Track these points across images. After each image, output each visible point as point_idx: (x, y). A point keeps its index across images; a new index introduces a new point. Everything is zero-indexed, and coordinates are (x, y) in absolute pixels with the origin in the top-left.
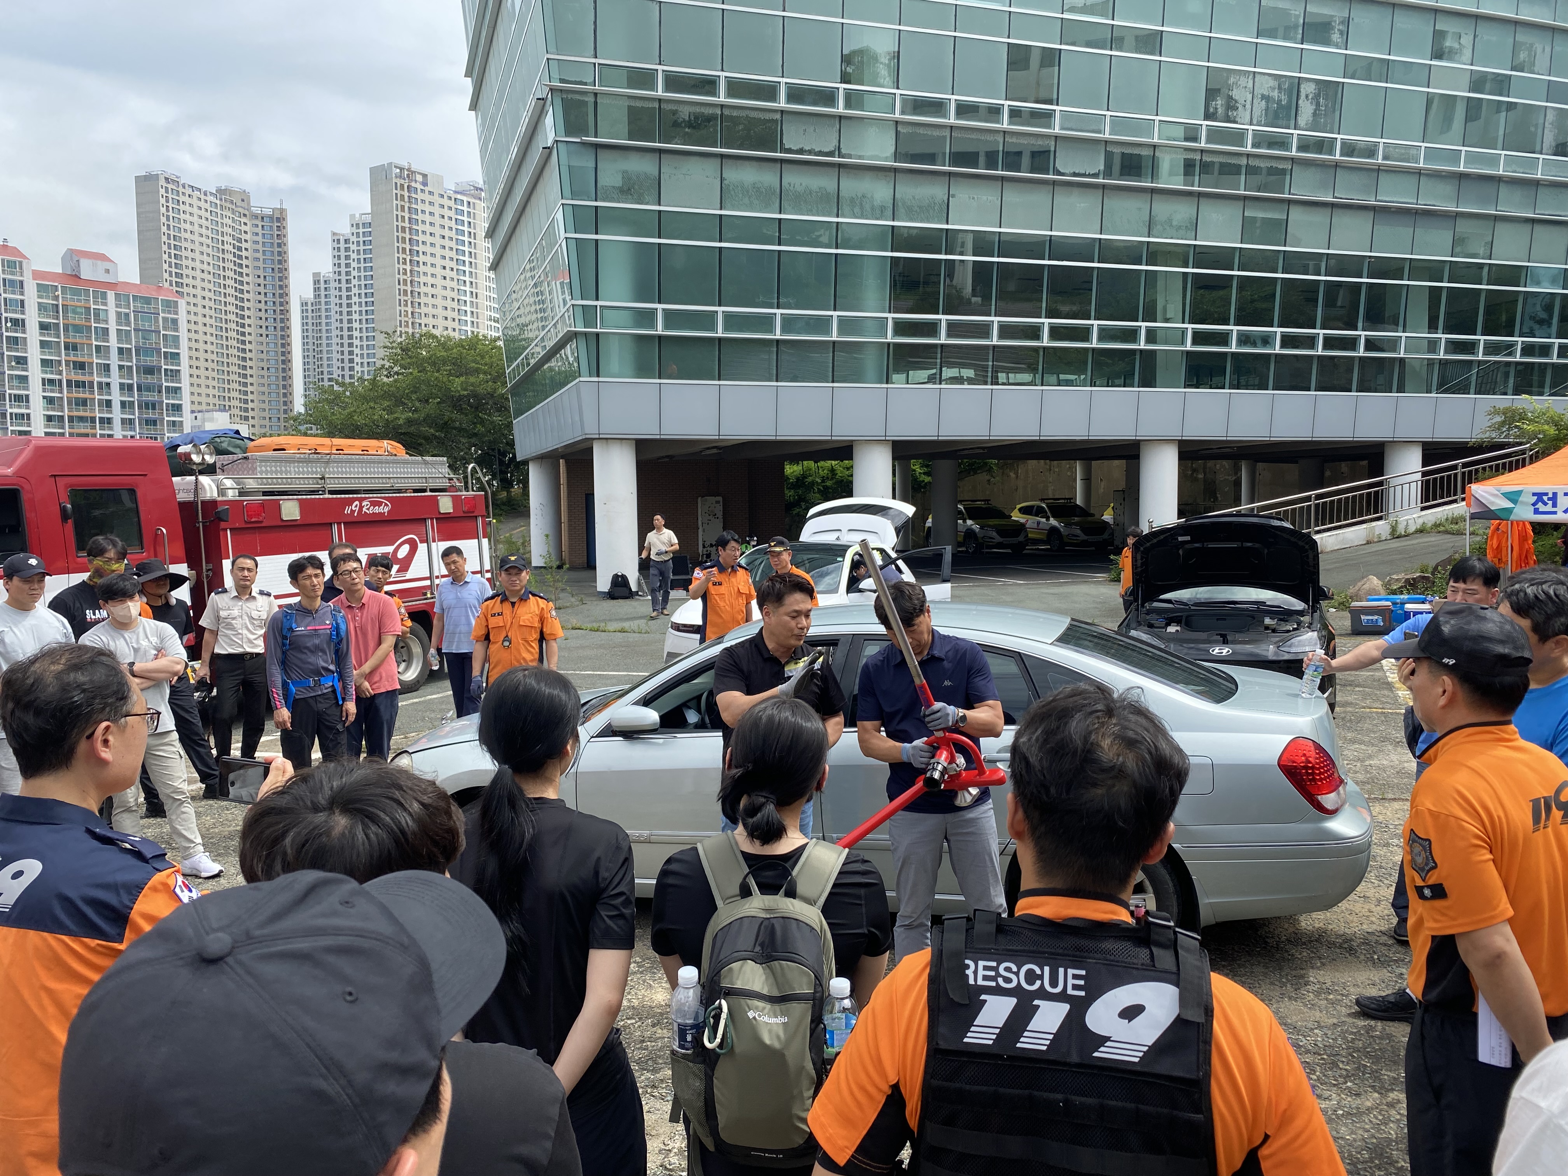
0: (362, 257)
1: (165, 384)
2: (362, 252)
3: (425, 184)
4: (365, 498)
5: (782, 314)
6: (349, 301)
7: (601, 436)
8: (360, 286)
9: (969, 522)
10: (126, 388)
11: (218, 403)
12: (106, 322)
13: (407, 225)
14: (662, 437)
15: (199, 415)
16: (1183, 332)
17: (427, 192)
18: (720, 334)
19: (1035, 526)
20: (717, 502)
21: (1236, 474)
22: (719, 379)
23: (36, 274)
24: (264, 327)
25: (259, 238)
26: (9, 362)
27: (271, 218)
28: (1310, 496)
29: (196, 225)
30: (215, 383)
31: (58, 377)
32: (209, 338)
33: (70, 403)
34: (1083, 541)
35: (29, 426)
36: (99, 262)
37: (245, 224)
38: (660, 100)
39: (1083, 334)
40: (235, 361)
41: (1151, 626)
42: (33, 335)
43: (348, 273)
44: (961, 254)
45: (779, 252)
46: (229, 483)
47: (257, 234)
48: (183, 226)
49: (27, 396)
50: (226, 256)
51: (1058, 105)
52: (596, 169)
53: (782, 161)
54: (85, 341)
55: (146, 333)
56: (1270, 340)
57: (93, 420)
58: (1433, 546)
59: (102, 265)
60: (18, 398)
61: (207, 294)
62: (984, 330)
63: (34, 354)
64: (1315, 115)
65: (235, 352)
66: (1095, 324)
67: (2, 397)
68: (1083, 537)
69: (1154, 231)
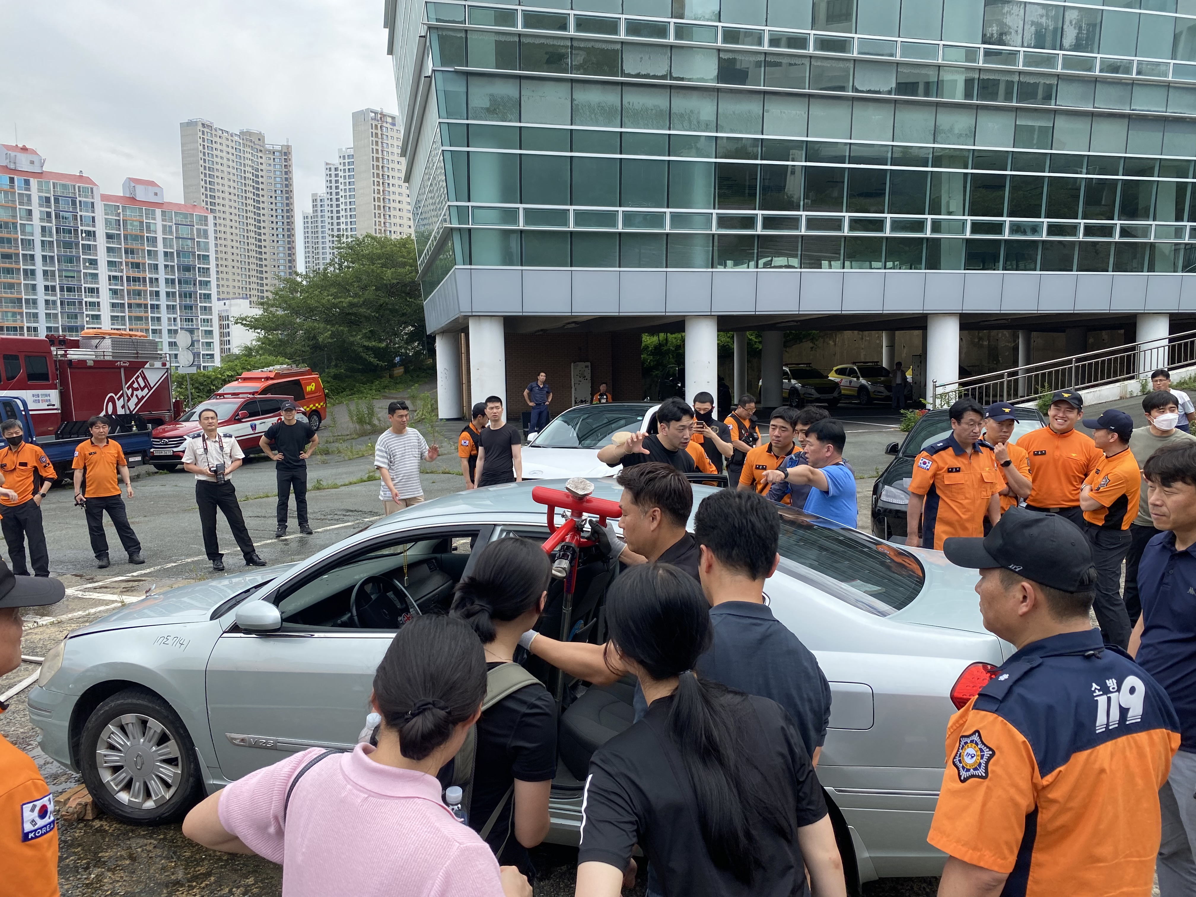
0: (347, 181)
1: (198, 279)
2: (347, 177)
3: (394, 124)
5: (623, 212)
6: (338, 215)
7: (474, 314)
8: (346, 203)
9: (793, 382)
10: (170, 282)
11: (241, 292)
12: (155, 232)
13: (380, 156)
14: (524, 314)
15: (227, 302)
16: (963, 223)
17: (395, 131)
18: (571, 229)
19: (848, 384)
20: (587, 367)
21: (1015, 341)
22: (571, 266)
23: (104, 197)
24: (275, 235)
25: (272, 168)
26: (84, 264)
27: (280, 152)
28: (1072, 360)
29: (225, 159)
30: (239, 278)
31: (121, 274)
32: (234, 244)
33: (129, 293)
34: (887, 396)
35: (99, 311)
36: (150, 187)
37: (261, 157)
38: (519, 35)
39: (878, 225)
40: (254, 261)
42: (101, 243)
43: (337, 194)
45: (621, 159)
47: (270, 165)
48: (215, 159)
49: (98, 289)
50: (247, 182)
51: (856, 33)
52: (467, 93)
53: (622, 84)
54: (139, 246)
55: (184, 241)
56: (1038, 229)
57: (146, 306)
59: (152, 190)
60: (92, 290)
61: (233, 210)
62: (794, 222)
63: (102, 257)
64: (1077, 38)
65: (254, 254)
66: (888, 216)
67: (79, 289)
68: (886, 393)
69: (939, 139)
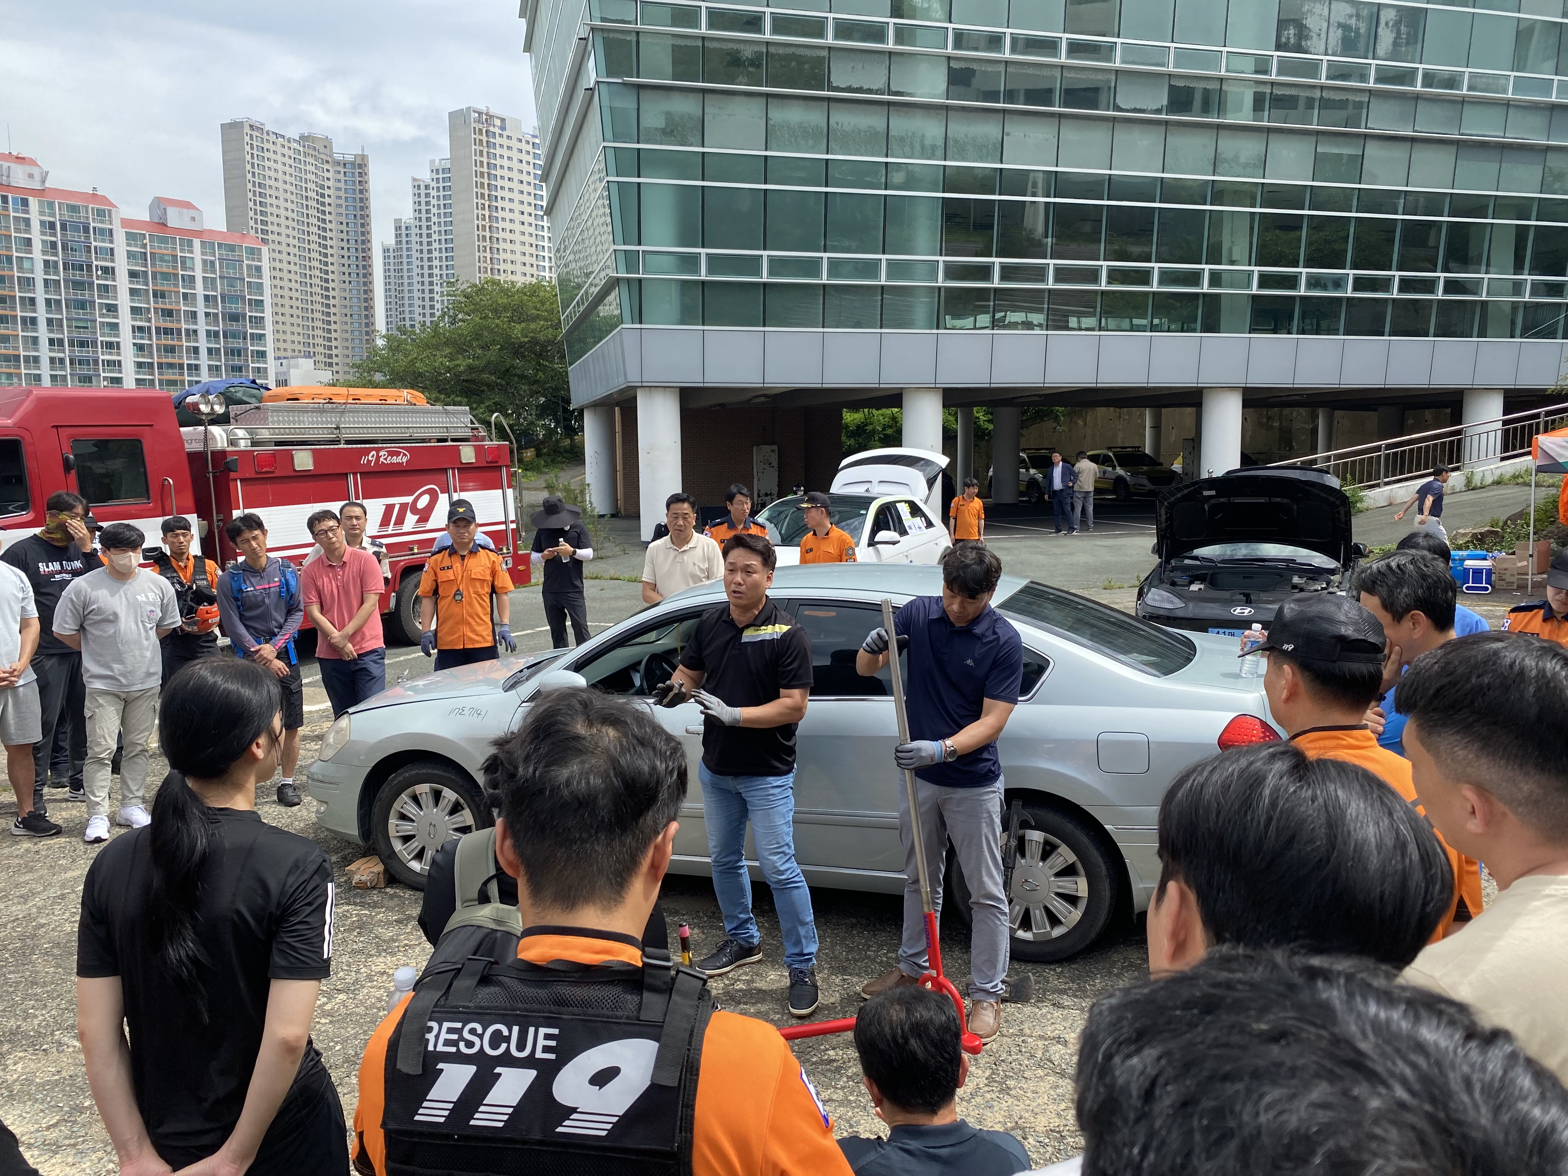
0: (442, 202)
1: (250, 331)
2: (441, 197)
3: (503, 128)
4: (383, 448)
5: (828, 258)
6: (429, 248)
7: (644, 384)
8: (440, 232)
9: (1032, 471)
10: (212, 335)
11: (303, 349)
12: (193, 269)
13: (485, 170)
14: (706, 385)
15: (284, 362)
16: (1249, 275)
17: (505, 137)
18: (765, 279)
20: (773, 451)
21: (1313, 422)
22: (764, 325)
23: (125, 223)
24: (347, 274)
25: (342, 185)
26: (100, 310)
27: (353, 164)
28: (1380, 446)
29: (280, 172)
30: (300, 330)
31: (147, 324)
32: (293, 285)
33: (158, 350)
34: (1149, 491)
35: (120, 372)
36: (185, 210)
37: (328, 171)
38: (703, 38)
39: (1144, 277)
40: (319, 307)
41: (1173, 584)
42: (123, 283)
43: (428, 219)
44: (1034, 195)
45: (826, 193)
46: (241, 433)
47: (339, 181)
48: (267, 173)
49: (118, 343)
50: (310, 203)
51: (1119, 37)
52: (638, 110)
53: (829, 99)
54: (172, 289)
55: (231, 281)
56: (1341, 283)
57: (181, 366)
58: (1508, 499)
59: (188, 213)
60: (110, 345)
61: (291, 241)
62: (1039, 273)
63: (124, 302)
64: (1395, 44)
65: (319, 298)
66: (1156, 266)
67: (94, 343)
68: (1149, 486)
69: (1220, 169)
